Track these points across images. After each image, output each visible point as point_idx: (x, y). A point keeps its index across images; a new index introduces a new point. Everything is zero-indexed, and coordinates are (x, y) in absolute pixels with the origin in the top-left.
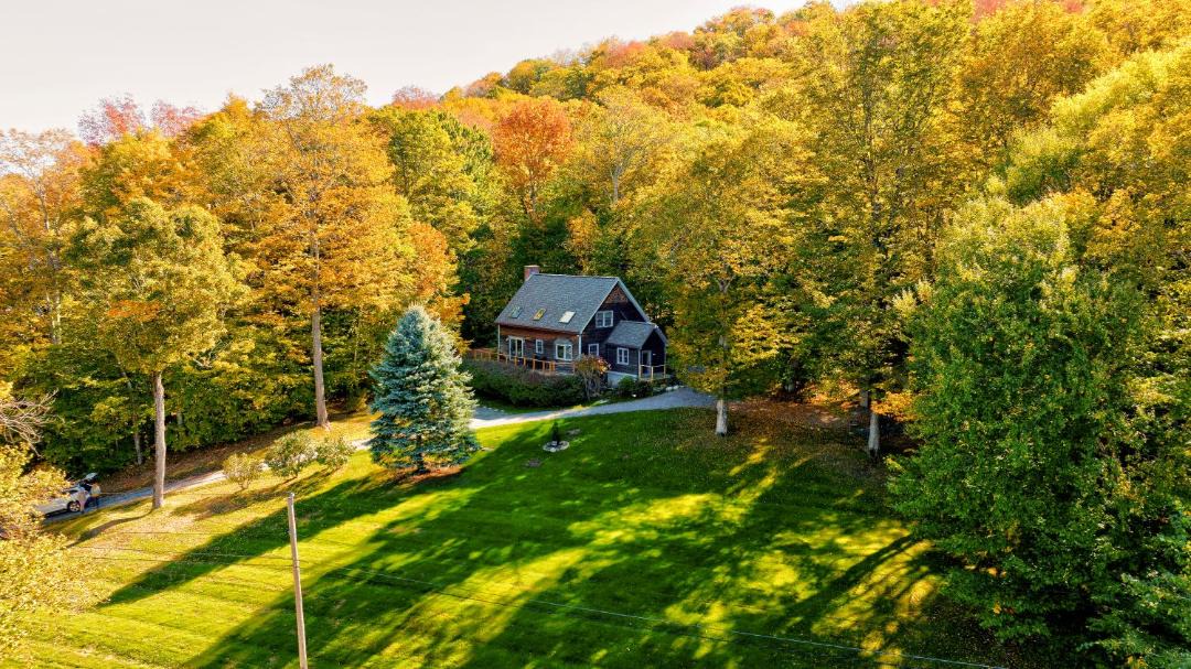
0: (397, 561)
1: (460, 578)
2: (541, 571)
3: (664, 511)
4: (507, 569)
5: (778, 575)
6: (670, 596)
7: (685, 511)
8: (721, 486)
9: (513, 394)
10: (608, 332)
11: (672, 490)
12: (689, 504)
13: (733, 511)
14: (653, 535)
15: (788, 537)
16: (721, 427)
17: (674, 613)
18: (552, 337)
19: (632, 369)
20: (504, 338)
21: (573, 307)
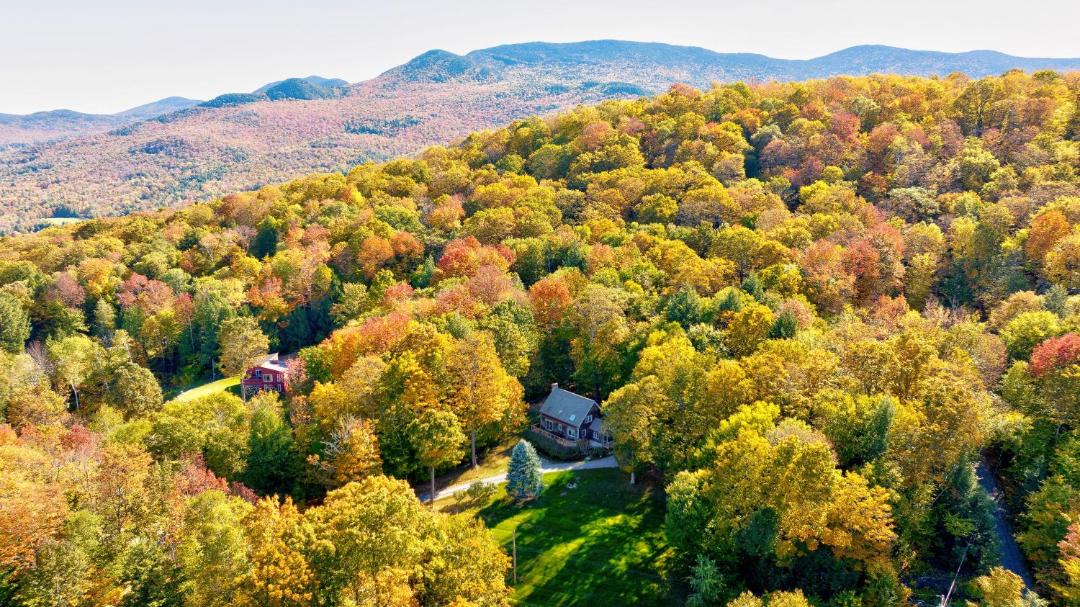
0: (528, 540)
1: (549, 548)
2: (573, 545)
3: (611, 521)
4: (563, 545)
5: (643, 549)
6: (611, 556)
7: (617, 522)
8: (630, 512)
9: (552, 454)
10: (590, 424)
11: (612, 513)
12: (618, 519)
13: (634, 522)
14: (606, 532)
15: (649, 535)
16: (633, 481)
17: (612, 561)
18: (566, 425)
19: (600, 442)
20: (544, 419)
21: (575, 413)
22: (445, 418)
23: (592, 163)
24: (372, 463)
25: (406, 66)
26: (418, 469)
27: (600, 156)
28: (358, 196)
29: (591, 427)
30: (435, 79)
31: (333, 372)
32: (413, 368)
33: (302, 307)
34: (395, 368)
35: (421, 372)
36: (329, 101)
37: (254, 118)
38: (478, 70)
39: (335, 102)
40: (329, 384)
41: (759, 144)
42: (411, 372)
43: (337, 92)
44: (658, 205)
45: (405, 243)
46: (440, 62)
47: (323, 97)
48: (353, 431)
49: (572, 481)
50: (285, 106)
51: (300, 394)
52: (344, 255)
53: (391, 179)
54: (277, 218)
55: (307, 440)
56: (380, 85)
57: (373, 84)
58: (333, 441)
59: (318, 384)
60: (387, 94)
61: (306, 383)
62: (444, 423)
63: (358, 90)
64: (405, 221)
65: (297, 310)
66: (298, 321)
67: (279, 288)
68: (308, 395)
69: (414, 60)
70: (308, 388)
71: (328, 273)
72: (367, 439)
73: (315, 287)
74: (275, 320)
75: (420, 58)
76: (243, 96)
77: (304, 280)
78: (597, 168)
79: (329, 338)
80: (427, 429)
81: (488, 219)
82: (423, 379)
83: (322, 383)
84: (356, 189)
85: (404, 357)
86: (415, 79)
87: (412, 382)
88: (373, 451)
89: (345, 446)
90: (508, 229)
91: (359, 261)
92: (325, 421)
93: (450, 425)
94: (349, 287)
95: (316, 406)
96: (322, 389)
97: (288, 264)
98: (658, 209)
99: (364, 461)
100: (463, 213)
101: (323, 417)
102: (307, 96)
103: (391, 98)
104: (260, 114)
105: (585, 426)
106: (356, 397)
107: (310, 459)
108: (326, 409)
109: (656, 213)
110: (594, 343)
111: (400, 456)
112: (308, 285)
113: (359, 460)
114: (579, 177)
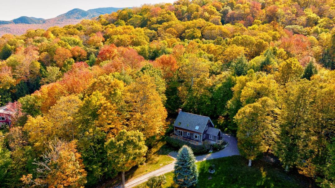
10: (207, 131)
16: (250, 164)
18: (192, 132)
19: (214, 141)
20: (176, 130)
21: (198, 125)
22: (135, 136)
23: (157, 21)
24: (79, 177)
25: (66, 14)
26: (109, 171)
27: (160, 19)
28: (52, 36)
29: (207, 133)
30: (77, 18)
31: (42, 110)
32: (103, 102)
33: (25, 82)
34: (89, 102)
35: (109, 104)
36: (38, 24)
37: (9, 30)
38: (91, 15)
39: (40, 25)
40: (39, 117)
41: (225, 13)
42: (101, 105)
43: (41, 22)
44: (195, 32)
45: (78, 51)
46: (78, 12)
47: (36, 23)
48: (61, 152)
49: (211, 168)
50: (21, 26)
51: (17, 126)
52: (47, 57)
53: (67, 30)
54: (11, 46)
55: (24, 160)
56: (57, 20)
57: (54, 20)
58: (44, 161)
59: (30, 117)
60: (60, 23)
61: (21, 118)
62: (136, 140)
63: (49, 21)
64: (76, 43)
65: (21, 83)
66: (22, 89)
67: (10, 72)
68: (23, 126)
69: (69, 12)
70: (23, 121)
71: (38, 65)
72: (74, 158)
73: (31, 72)
74: (8, 88)
75: (71, 11)
76: (3, 22)
77: (25, 69)
78: (160, 22)
79: (38, 90)
80: (122, 145)
81: (118, 39)
82: (111, 109)
83: (33, 117)
84: (51, 33)
85: (94, 95)
86: (70, 18)
87: (103, 111)
88: (79, 166)
89: (56, 165)
90: (128, 43)
91: (55, 60)
92: (37, 144)
93: (140, 140)
94: (49, 68)
95: (30, 133)
96: (34, 121)
97: (15, 61)
98: (195, 34)
99: (72, 177)
100: (104, 39)
101: (36, 141)
102: (30, 23)
103: (61, 24)
104: (10, 28)
105: (205, 132)
106: (60, 125)
107: (24, 178)
108: (37, 136)
109: (194, 36)
110: (195, 87)
111: (95, 163)
112: (28, 71)
113: (67, 176)
114: (153, 26)
